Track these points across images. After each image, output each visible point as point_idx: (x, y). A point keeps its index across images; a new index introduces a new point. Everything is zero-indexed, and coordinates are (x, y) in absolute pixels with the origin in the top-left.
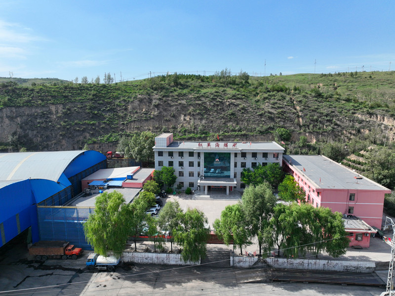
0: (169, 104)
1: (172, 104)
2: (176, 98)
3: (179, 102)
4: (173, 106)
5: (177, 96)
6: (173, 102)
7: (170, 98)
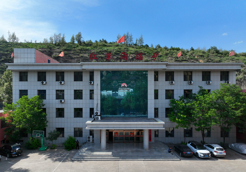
0: (70, 56)
1: (73, 57)
2: (78, 52)
3: (81, 55)
4: (74, 58)
5: (79, 50)
6: (75, 55)
7: (72, 52)
